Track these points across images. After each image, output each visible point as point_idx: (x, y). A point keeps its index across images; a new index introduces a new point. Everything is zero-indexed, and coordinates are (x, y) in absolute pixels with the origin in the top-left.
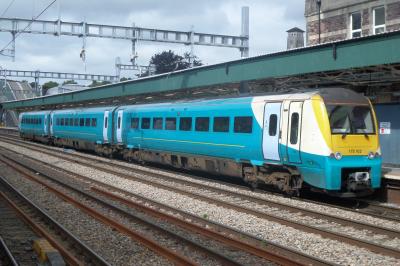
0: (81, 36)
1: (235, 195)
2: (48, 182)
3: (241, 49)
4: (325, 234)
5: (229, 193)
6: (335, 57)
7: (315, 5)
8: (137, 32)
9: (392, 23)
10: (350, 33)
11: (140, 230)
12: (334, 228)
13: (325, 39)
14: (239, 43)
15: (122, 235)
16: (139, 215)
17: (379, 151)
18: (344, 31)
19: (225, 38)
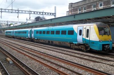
0: (17, 13)
1: (52, 48)
3: (55, 16)
4: (71, 55)
5: (51, 48)
6: (74, 17)
7: (71, 6)
8: (31, 12)
9: (88, 10)
10: (79, 12)
11: (30, 55)
12: (73, 54)
13: (73, 14)
14: (54, 14)
15: (26, 56)
16: (30, 52)
18: (77, 12)
19: (51, 14)
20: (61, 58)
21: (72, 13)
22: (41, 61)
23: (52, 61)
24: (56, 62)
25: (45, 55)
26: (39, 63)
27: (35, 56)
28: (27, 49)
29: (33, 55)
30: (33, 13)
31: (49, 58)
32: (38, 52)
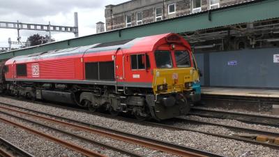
3: (75, 33)
7: (109, 12)
8: (20, 25)
9: (145, 19)
10: (126, 25)
11: (29, 126)
13: (115, 28)
14: (74, 30)
15: (19, 129)
16: (27, 118)
17: (198, 79)
18: (124, 24)
19: (66, 28)
20: (100, 125)
21: (113, 26)
22: (58, 136)
23: (83, 134)
24: (91, 136)
25: (63, 121)
26: (53, 143)
27: (40, 125)
28: (17, 109)
29: (34, 123)
30: (25, 27)
31: (73, 128)
32: (44, 116)
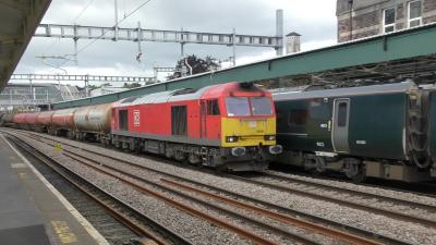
0: (136, 40)
2: (118, 174)
3: (277, 48)
5: (291, 180)
6: (386, 48)
8: (185, 36)
10: (383, 28)
13: (357, 36)
14: (274, 43)
15: (225, 230)
18: (377, 27)
19: (261, 39)
21: (354, 32)
30: (193, 38)
